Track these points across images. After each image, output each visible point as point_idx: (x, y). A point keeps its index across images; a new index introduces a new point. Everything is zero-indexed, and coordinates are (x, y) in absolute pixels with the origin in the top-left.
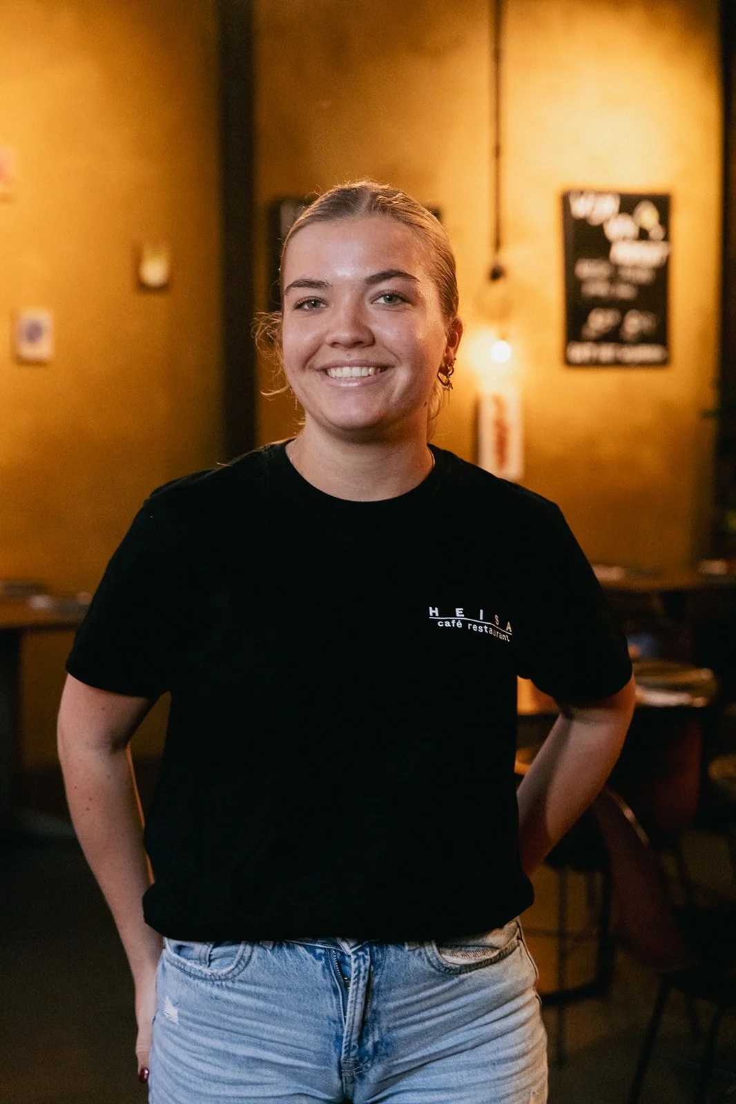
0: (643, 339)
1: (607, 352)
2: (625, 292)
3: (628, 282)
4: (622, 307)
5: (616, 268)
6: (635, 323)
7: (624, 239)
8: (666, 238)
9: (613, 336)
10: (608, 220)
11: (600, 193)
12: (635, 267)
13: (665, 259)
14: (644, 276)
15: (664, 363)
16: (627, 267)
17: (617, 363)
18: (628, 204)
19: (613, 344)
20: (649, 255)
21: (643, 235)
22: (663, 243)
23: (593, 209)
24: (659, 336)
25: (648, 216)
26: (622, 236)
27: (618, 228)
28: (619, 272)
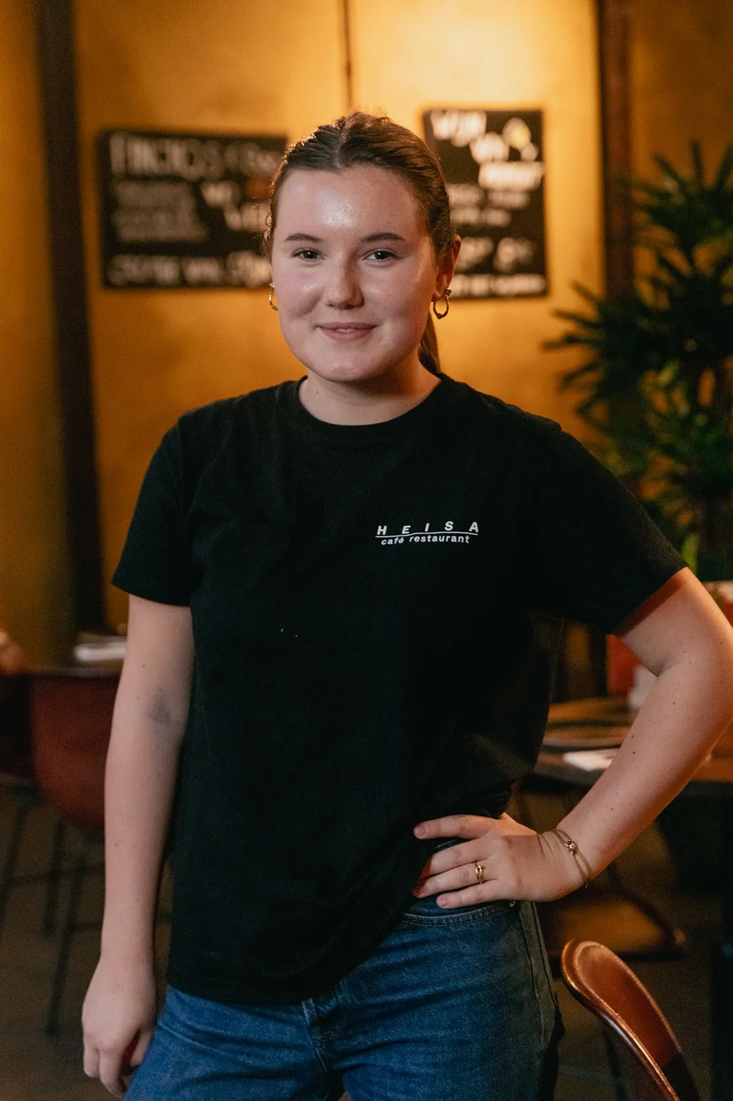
0: (519, 269)
1: (479, 285)
2: (497, 218)
3: (499, 208)
4: (495, 235)
5: (486, 192)
6: (509, 252)
7: (493, 160)
8: (540, 158)
9: (486, 266)
10: (474, 140)
11: (464, 111)
12: (507, 191)
13: (539, 181)
14: (517, 200)
15: (544, 293)
16: (498, 191)
17: (492, 296)
18: (496, 122)
19: (487, 276)
20: (521, 177)
21: (514, 156)
22: (537, 164)
23: (457, 129)
24: (537, 264)
25: (519, 135)
26: (491, 158)
27: (487, 149)
28: (489, 198)
